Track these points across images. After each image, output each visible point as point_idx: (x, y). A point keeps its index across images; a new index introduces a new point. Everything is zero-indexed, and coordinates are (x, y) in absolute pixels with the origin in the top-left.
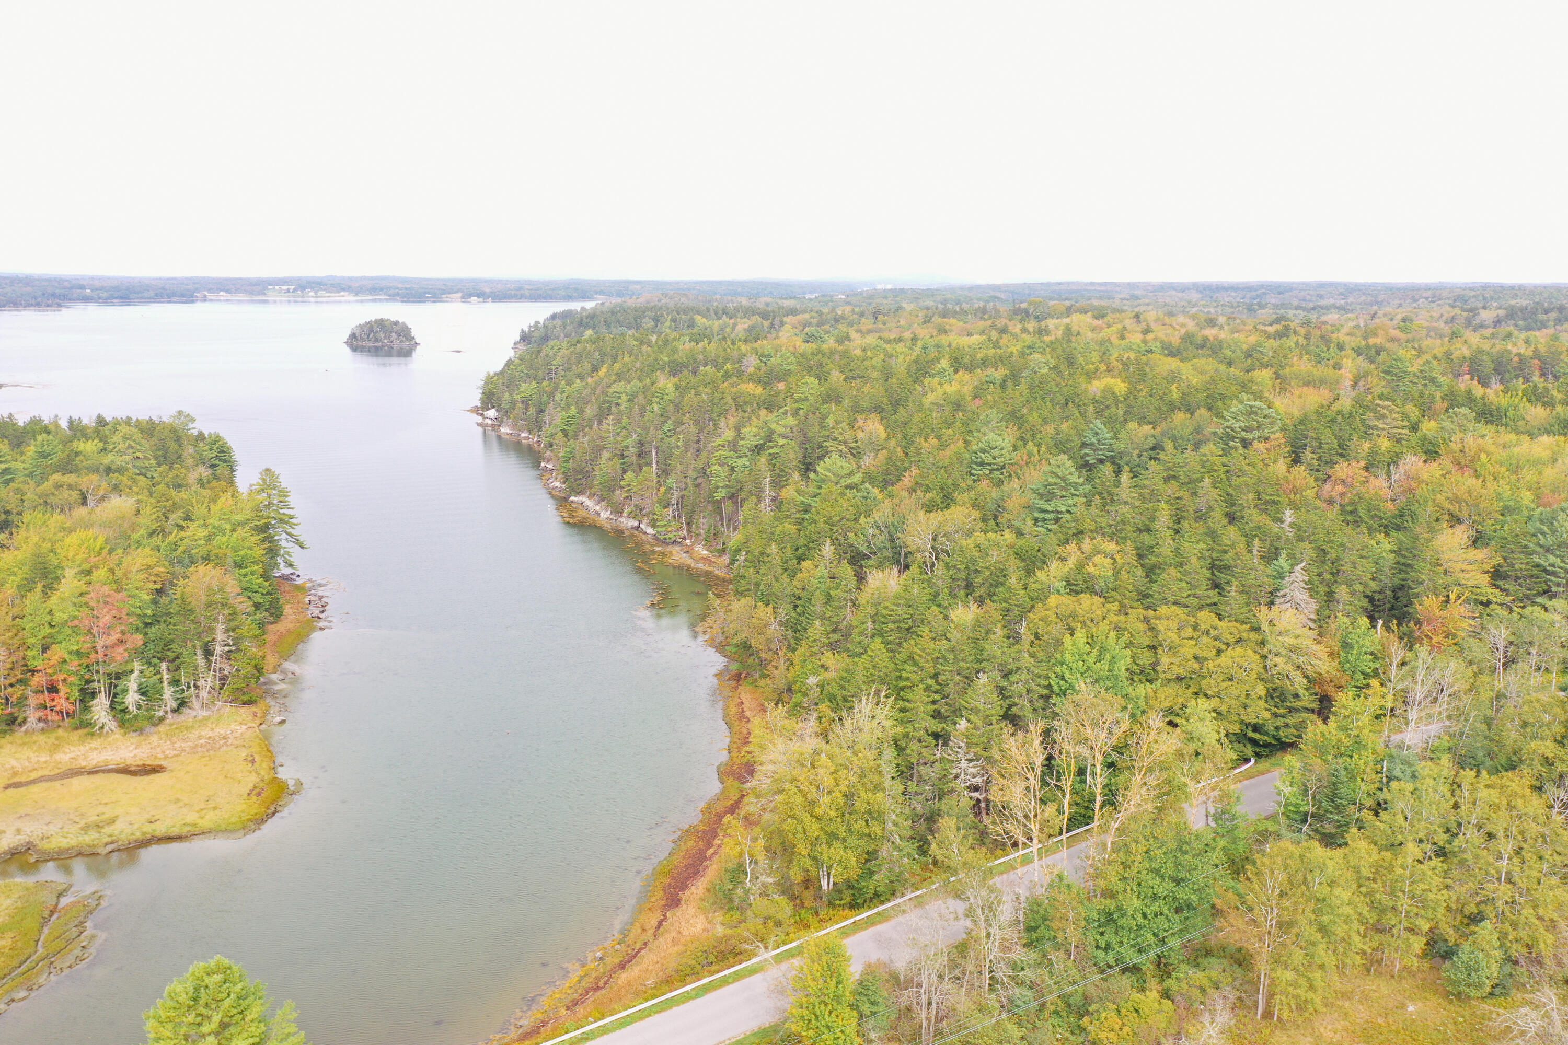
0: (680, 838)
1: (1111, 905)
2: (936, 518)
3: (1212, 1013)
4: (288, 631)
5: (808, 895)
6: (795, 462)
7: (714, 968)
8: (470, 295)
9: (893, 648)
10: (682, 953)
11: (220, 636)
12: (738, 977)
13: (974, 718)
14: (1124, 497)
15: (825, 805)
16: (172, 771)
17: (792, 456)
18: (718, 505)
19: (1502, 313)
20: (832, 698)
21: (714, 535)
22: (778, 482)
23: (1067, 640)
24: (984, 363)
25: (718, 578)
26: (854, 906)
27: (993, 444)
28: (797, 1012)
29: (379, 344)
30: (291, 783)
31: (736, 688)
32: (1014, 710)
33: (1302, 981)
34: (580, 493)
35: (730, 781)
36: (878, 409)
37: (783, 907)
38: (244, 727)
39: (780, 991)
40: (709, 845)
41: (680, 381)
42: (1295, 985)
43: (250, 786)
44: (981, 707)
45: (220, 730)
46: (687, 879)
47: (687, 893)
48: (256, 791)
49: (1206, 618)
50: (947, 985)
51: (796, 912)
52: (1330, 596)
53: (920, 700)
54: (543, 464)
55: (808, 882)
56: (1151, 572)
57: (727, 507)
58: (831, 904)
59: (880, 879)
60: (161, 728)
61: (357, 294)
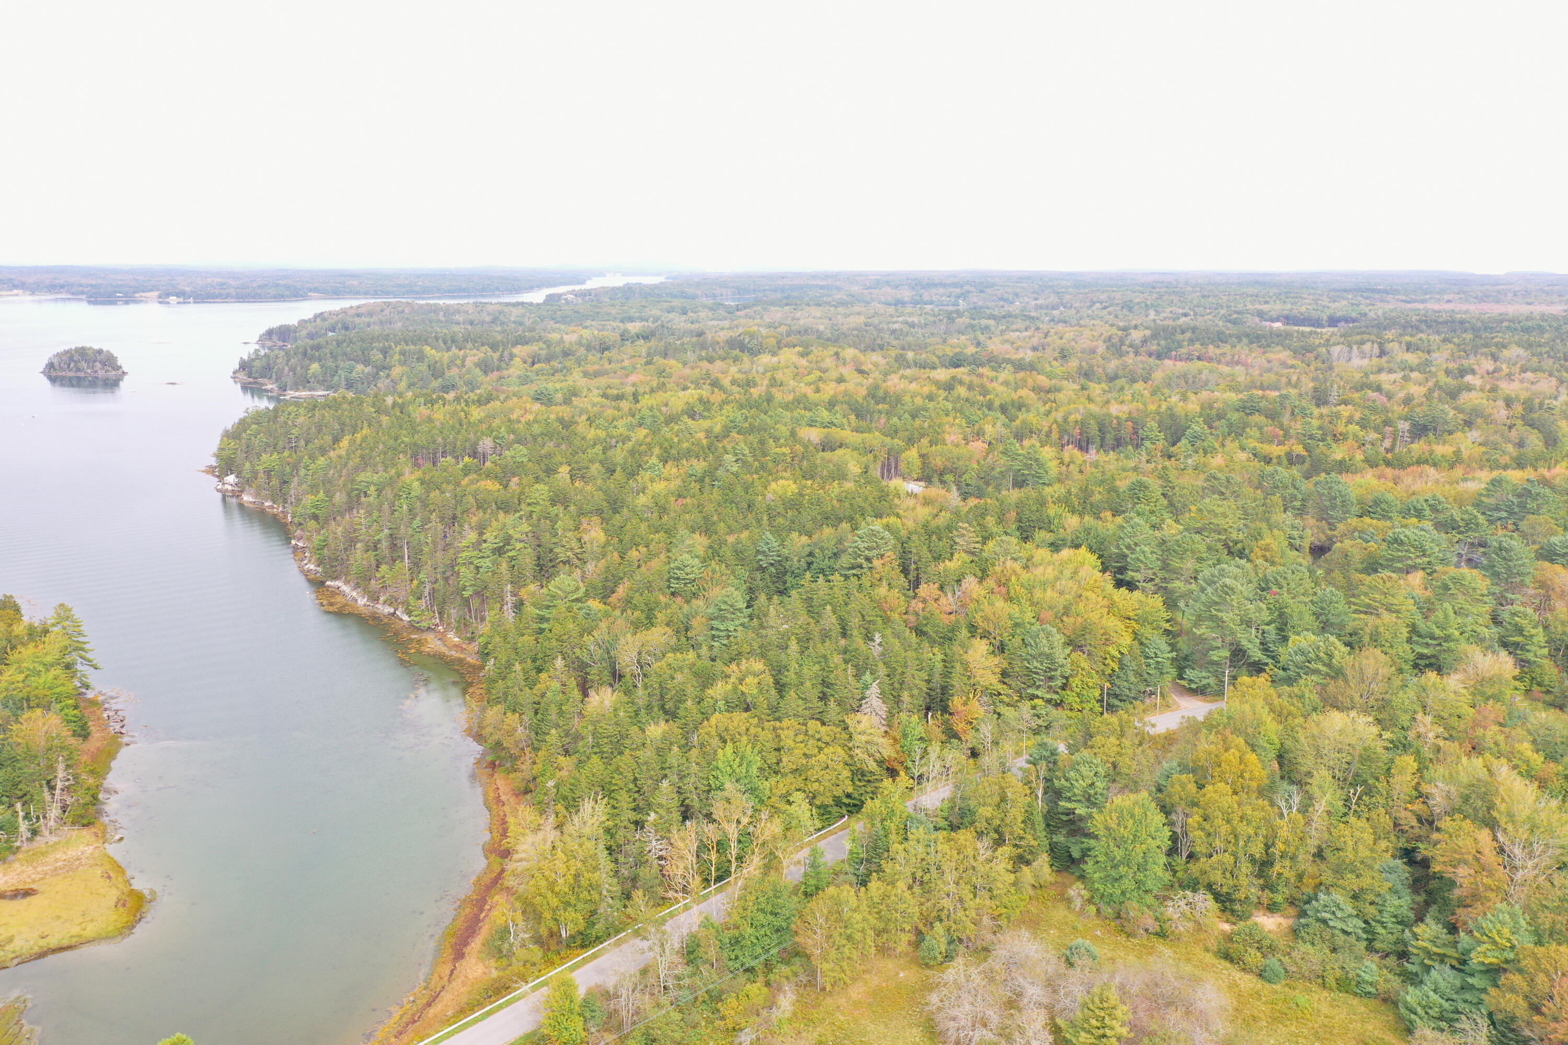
0: (459, 907)
1: (736, 933)
2: (642, 636)
3: (785, 992)
4: (98, 749)
5: (553, 942)
6: (531, 566)
7: (493, 999)
8: (168, 295)
9: (607, 759)
10: (469, 992)
11: (61, 774)
12: (508, 1003)
13: (661, 811)
14: (771, 623)
15: (562, 885)
16: (43, 893)
17: (528, 560)
18: (466, 602)
19: (1148, 333)
20: (565, 798)
21: (463, 626)
22: (518, 582)
23: (720, 752)
24: (688, 454)
25: (470, 665)
26: (583, 946)
27: (686, 563)
28: (547, 1022)
29: (82, 374)
30: (146, 892)
31: (492, 775)
32: (687, 802)
33: (838, 968)
34: (336, 578)
35: (493, 857)
36: (599, 512)
37: (536, 952)
38: (91, 848)
39: (536, 1010)
40: (482, 910)
41: (424, 473)
42: (833, 971)
43: (115, 899)
44: (664, 802)
45: (72, 853)
46: (468, 937)
47: (469, 948)
48: (120, 903)
49: (813, 725)
50: (638, 994)
51: (545, 954)
52: (898, 700)
53: (625, 800)
54: (293, 542)
55: (552, 934)
56: (781, 687)
57: (475, 603)
58: (568, 946)
59: (599, 927)
60: (20, 856)
61: (33, 293)
